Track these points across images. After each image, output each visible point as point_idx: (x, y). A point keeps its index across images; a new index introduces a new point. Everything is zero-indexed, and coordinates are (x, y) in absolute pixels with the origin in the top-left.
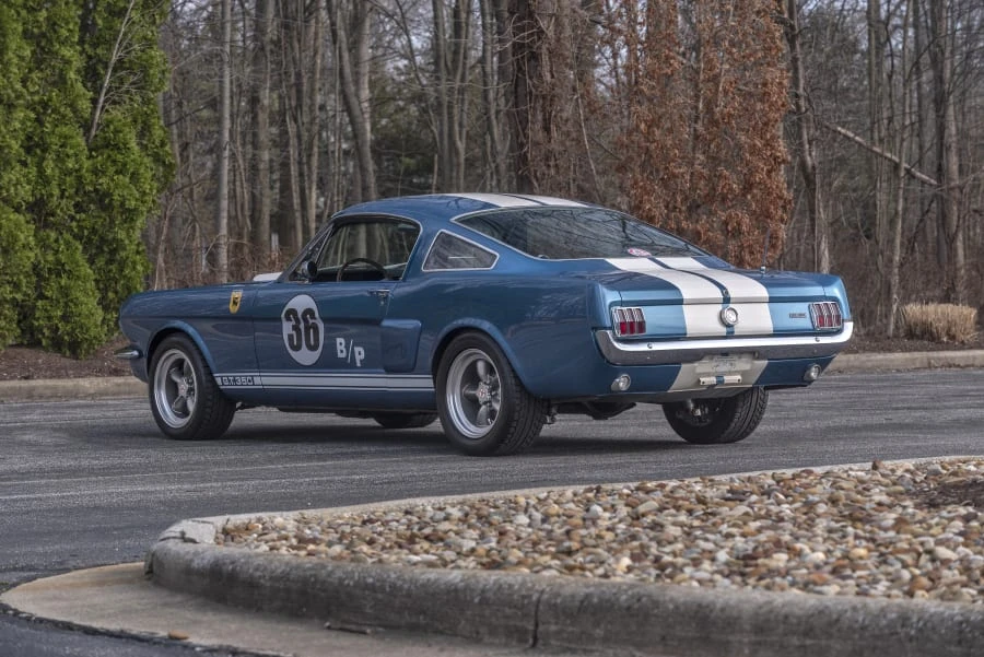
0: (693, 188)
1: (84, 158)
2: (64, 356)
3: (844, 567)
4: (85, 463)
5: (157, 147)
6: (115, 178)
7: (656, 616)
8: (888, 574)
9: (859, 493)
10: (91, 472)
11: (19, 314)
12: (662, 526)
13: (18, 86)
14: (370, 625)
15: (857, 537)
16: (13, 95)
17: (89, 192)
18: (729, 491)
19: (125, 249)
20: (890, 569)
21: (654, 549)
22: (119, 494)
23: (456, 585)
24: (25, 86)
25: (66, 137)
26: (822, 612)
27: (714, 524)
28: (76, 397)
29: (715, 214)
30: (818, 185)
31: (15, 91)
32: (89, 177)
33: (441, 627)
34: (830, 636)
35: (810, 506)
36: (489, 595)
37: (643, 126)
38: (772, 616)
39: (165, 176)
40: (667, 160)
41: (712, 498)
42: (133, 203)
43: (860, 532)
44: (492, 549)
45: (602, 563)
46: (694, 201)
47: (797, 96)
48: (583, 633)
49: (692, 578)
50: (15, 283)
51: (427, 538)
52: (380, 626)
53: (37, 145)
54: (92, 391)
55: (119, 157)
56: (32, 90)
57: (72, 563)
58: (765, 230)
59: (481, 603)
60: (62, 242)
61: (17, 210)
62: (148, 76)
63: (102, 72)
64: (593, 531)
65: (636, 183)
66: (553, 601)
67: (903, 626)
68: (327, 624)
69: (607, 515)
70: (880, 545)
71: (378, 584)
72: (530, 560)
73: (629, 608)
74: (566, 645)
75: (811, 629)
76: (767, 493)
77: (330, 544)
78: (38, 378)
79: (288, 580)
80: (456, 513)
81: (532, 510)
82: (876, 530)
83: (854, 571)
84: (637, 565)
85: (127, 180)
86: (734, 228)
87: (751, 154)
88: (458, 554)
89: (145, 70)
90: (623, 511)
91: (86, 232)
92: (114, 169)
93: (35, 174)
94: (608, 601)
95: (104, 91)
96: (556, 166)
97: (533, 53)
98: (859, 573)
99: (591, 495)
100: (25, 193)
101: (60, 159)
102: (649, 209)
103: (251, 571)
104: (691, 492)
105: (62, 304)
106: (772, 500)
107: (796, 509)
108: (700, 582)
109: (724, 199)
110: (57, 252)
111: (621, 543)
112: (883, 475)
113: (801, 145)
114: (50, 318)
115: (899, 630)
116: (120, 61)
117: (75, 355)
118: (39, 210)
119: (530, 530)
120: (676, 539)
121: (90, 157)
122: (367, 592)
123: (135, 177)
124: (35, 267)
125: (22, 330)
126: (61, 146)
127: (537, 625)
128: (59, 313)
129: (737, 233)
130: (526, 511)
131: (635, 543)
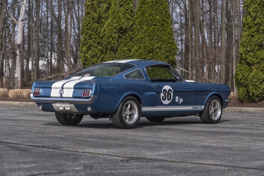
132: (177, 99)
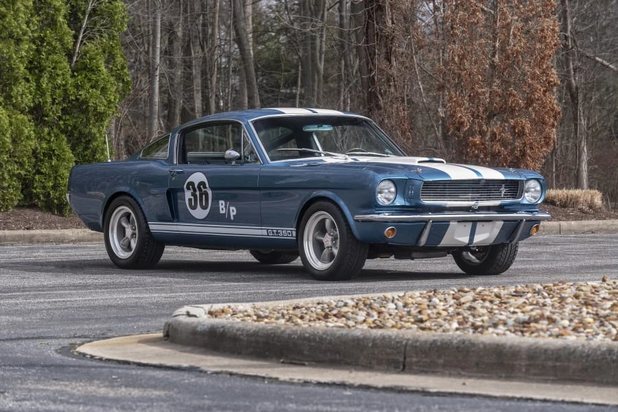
0: (491, 103)
1: (68, 77)
2: (54, 214)
3: (579, 327)
4: (90, 282)
5: (118, 70)
6: (90, 91)
7: (473, 351)
8: (604, 331)
9: (592, 293)
10: (96, 287)
11: (22, 185)
12: (475, 308)
13: (24, 27)
14: (307, 361)
15: (588, 313)
16: (21, 33)
17: (73, 100)
18: (515, 292)
19: (96, 140)
20: (606, 329)
21: (471, 319)
22: (121, 299)
23: (358, 337)
24: (28, 27)
25: (56, 62)
26: (565, 348)
27: (506, 308)
28: (63, 242)
29: (507, 121)
30: (580, 101)
31: (22, 29)
32: (72, 90)
33: (349, 361)
34: (569, 360)
35: (562, 299)
36: (378, 342)
37: (456, 59)
38: (538, 350)
39: (123, 90)
40: (473, 83)
41: (504, 295)
42: (103, 108)
43: (590, 311)
44: (375, 320)
45: (441, 326)
46: (492, 111)
47: (566, 38)
48: (431, 362)
49: (493, 333)
50: (20, 163)
51: (335, 315)
52: (312, 361)
53: (36, 67)
54: (73, 238)
55: (94, 77)
56: (32, 29)
57: (110, 334)
58: (541, 132)
59: (373, 345)
60: (53, 135)
61: (22, 112)
62: (114, 20)
63: (82, 17)
64: (435, 311)
65: (451, 98)
66: (414, 345)
67: (610, 354)
68: (282, 360)
69: (442, 303)
70: (601, 317)
71: (312, 337)
72: (399, 326)
73: (458, 348)
74: (421, 369)
75: (560, 357)
76: (538, 292)
77: (277, 319)
78: (37, 229)
79: (257, 336)
80: (351, 303)
81: (396, 301)
82: (599, 310)
83: (585, 329)
84: (461, 327)
85: (99, 92)
86: (519, 131)
87: (532, 79)
88: (356, 322)
89: (111, 15)
90: (452, 302)
91: (70, 128)
92: (90, 84)
93: (34, 87)
94: (446, 343)
95: (83, 30)
96: (395, 86)
97: (380, 6)
98: (588, 330)
99: (431, 294)
100: (28, 101)
101: (52, 78)
102: (461, 117)
103: (235, 331)
104: (492, 292)
105: (52, 178)
106: (540, 296)
107: (554, 301)
108: (498, 334)
109: (513, 110)
110: (49, 142)
111: (451, 316)
112: (608, 285)
113: (568, 72)
114: (44, 188)
115: (608, 357)
116: (94, 10)
117: (61, 214)
118: (37, 113)
119: (396, 311)
120: (483, 315)
121: (73, 76)
122: (305, 342)
123: (104, 90)
124: (34, 152)
125: (25, 196)
126: (53, 69)
127: (405, 358)
128: (51, 184)
129: (522, 134)
130: (393, 301)
131: (460, 317)
132: (223, 206)
